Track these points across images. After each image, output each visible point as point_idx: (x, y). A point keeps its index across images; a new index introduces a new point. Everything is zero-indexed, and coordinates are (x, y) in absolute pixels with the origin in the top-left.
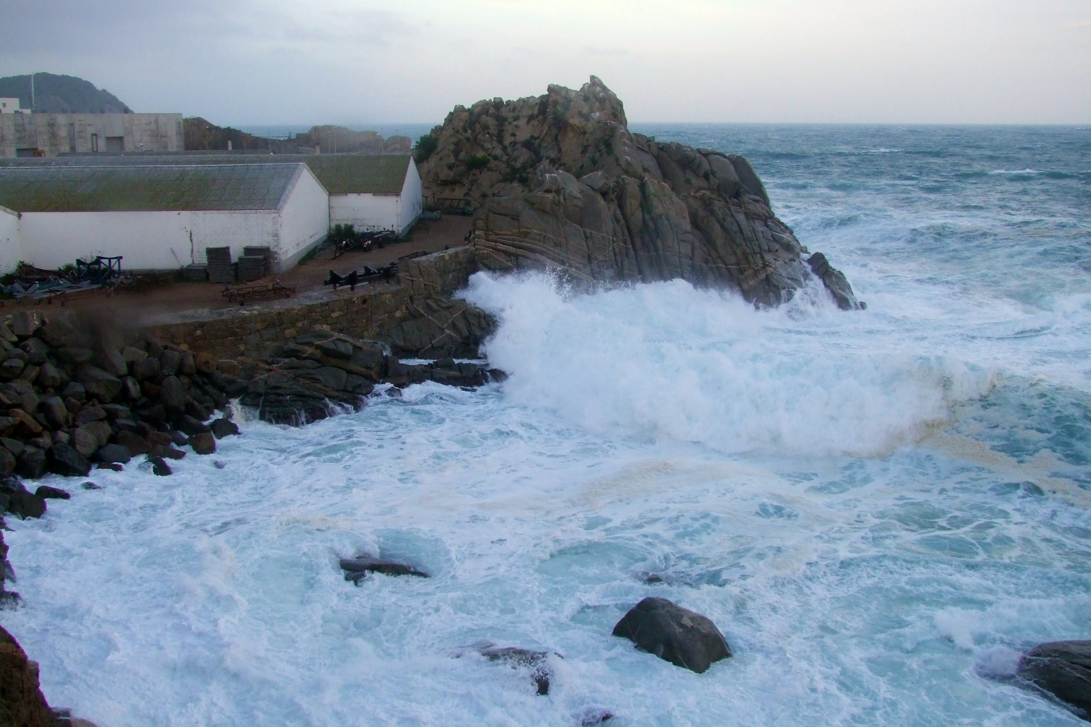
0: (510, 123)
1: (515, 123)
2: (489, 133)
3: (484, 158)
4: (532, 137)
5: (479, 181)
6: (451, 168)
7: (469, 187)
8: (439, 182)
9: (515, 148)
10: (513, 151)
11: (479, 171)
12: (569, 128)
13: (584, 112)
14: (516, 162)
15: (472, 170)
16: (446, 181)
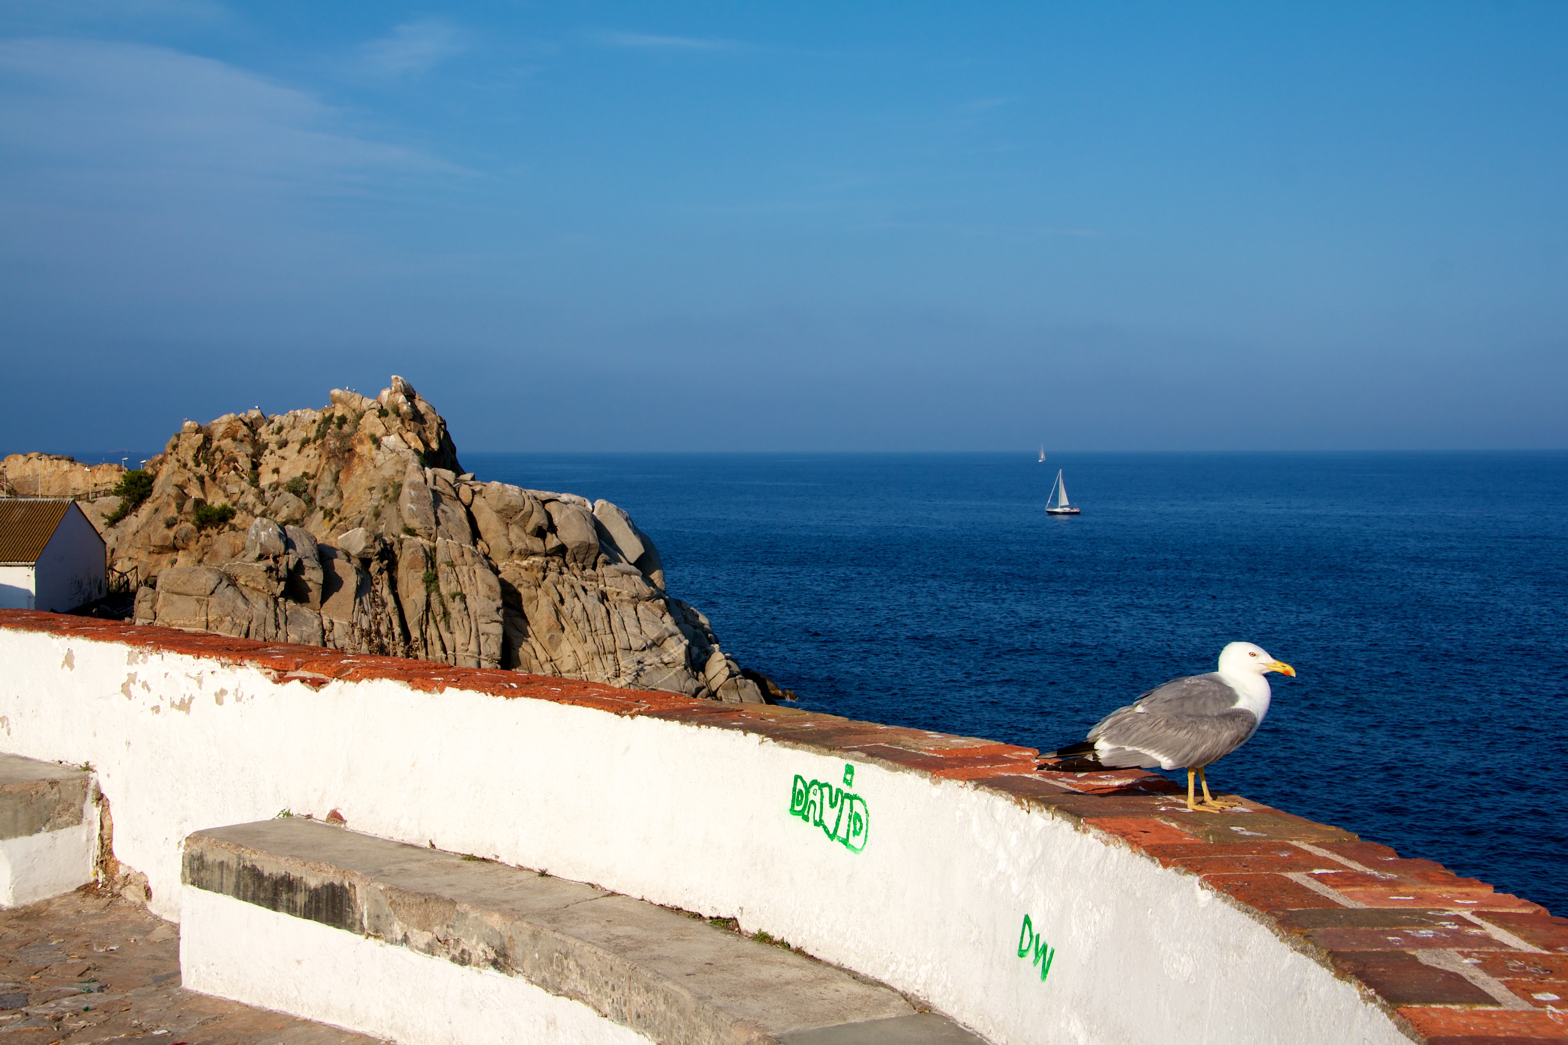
0: (272, 452)
1: (280, 452)
2: (235, 469)
3: (224, 508)
4: (305, 474)
5: (216, 547)
6: (170, 525)
7: (199, 557)
8: (152, 549)
9: (277, 492)
10: (274, 497)
11: (216, 531)
12: (356, 460)
13: (378, 435)
14: (276, 515)
15: (205, 529)
16: (162, 547)
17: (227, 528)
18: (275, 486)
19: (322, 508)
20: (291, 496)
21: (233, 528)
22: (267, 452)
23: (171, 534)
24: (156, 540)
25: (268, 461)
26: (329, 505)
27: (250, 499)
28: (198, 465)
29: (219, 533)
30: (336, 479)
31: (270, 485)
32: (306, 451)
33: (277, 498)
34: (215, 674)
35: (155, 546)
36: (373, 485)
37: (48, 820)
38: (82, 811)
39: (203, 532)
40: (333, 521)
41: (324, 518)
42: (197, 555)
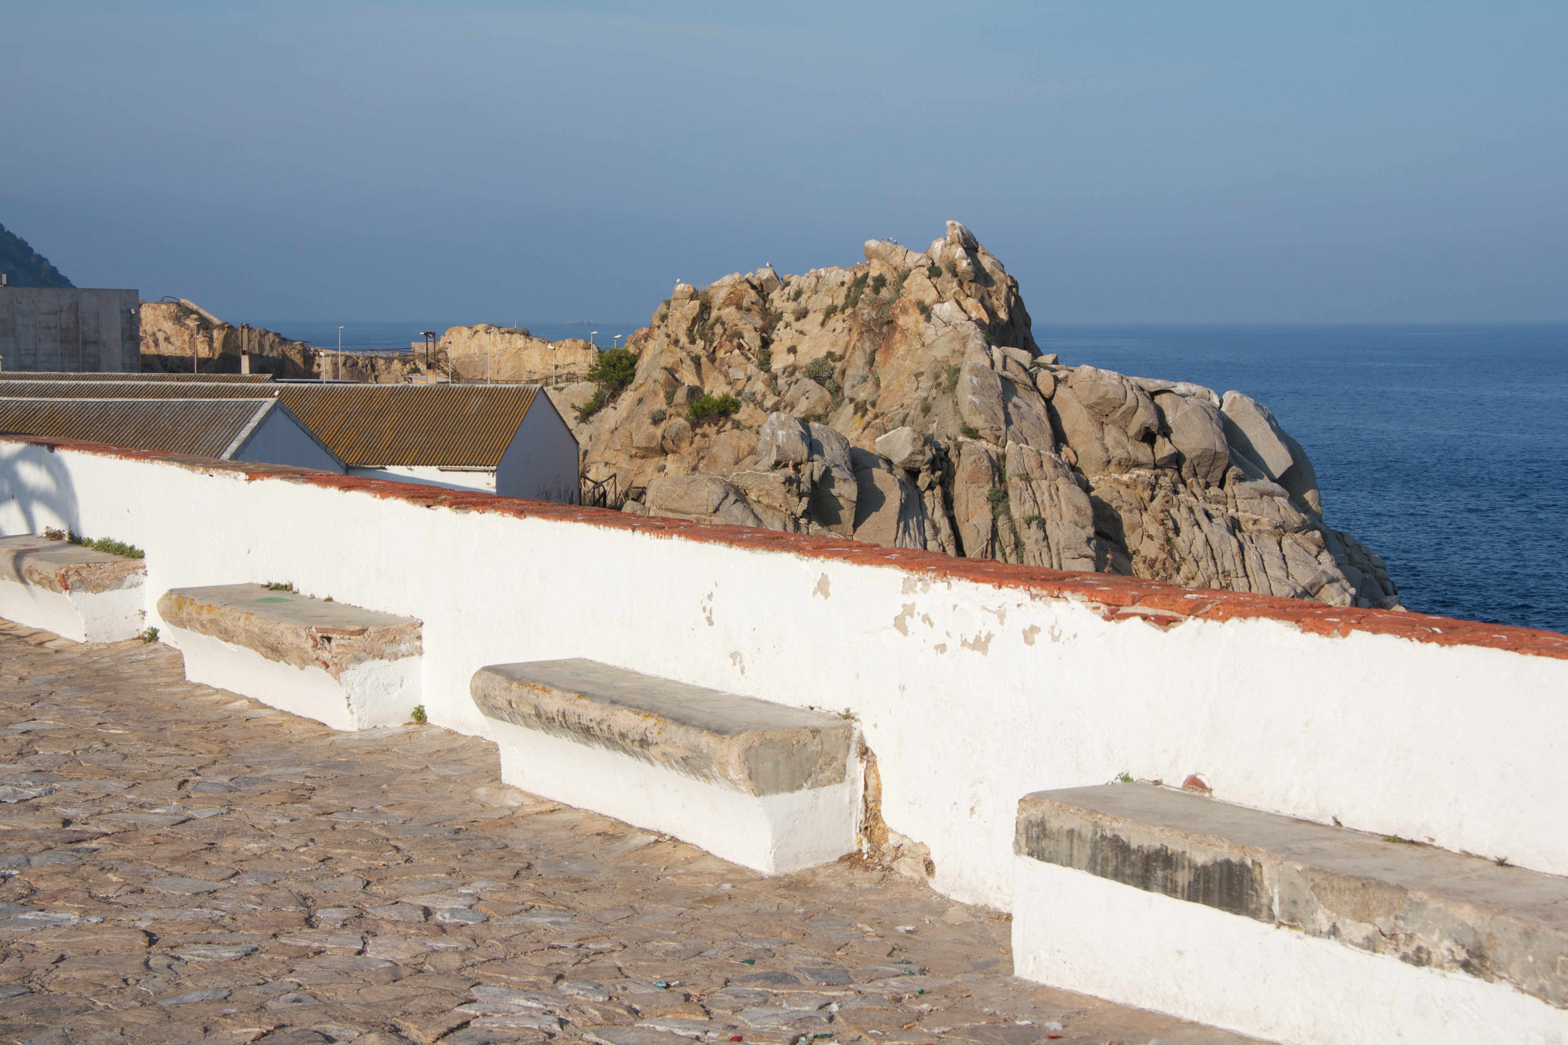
0: (787, 325)
1: (797, 325)
2: (740, 347)
3: (726, 399)
4: (830, 354)
5: (714, 450)
6: (657, 420)
7: (694, 463)
8: (634, 451)
9: (794, 378)
10: (789, 385)
11: (715, 429)
12: (897, 336)
13: (928, 301)
14: (792, 408)
15: (701, 426)
16: (647, 449)
17: (729, 425)
18: (791, 370)
19: (852, 400)
20: (811, 384)
21: (737, 425)
22: (781, 325)
23: (658, 432)
24: (640, 440)
25: (783, 336)
26: (862, 396)
27: (759, 386)
28: (693, 342)
29: (718, 432)
30: (871, 362)
31: (785, 369)
32: (833, 323)
33: (793, 386)
34: (1022, 607)
35: (638, 448)
36: (921, 370)
37: (810, 775)
38: (845, 766)
39: (698, 431)
40: (867, 418)
41: (855, 414)
42: (690, 460)
